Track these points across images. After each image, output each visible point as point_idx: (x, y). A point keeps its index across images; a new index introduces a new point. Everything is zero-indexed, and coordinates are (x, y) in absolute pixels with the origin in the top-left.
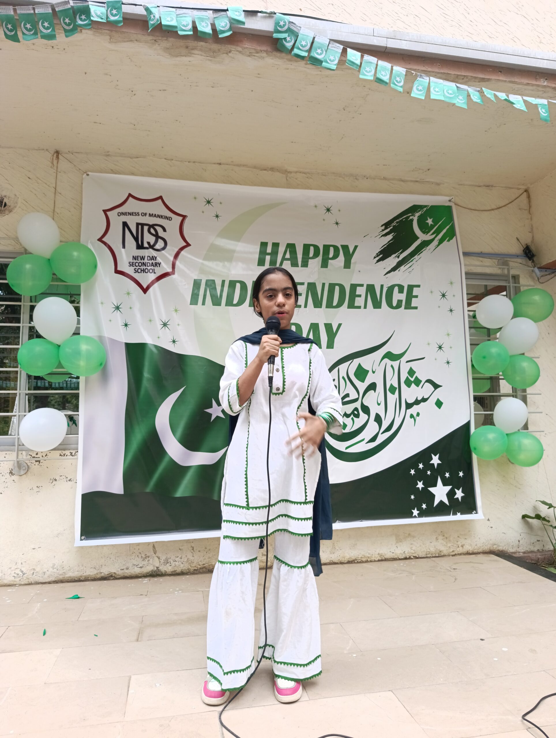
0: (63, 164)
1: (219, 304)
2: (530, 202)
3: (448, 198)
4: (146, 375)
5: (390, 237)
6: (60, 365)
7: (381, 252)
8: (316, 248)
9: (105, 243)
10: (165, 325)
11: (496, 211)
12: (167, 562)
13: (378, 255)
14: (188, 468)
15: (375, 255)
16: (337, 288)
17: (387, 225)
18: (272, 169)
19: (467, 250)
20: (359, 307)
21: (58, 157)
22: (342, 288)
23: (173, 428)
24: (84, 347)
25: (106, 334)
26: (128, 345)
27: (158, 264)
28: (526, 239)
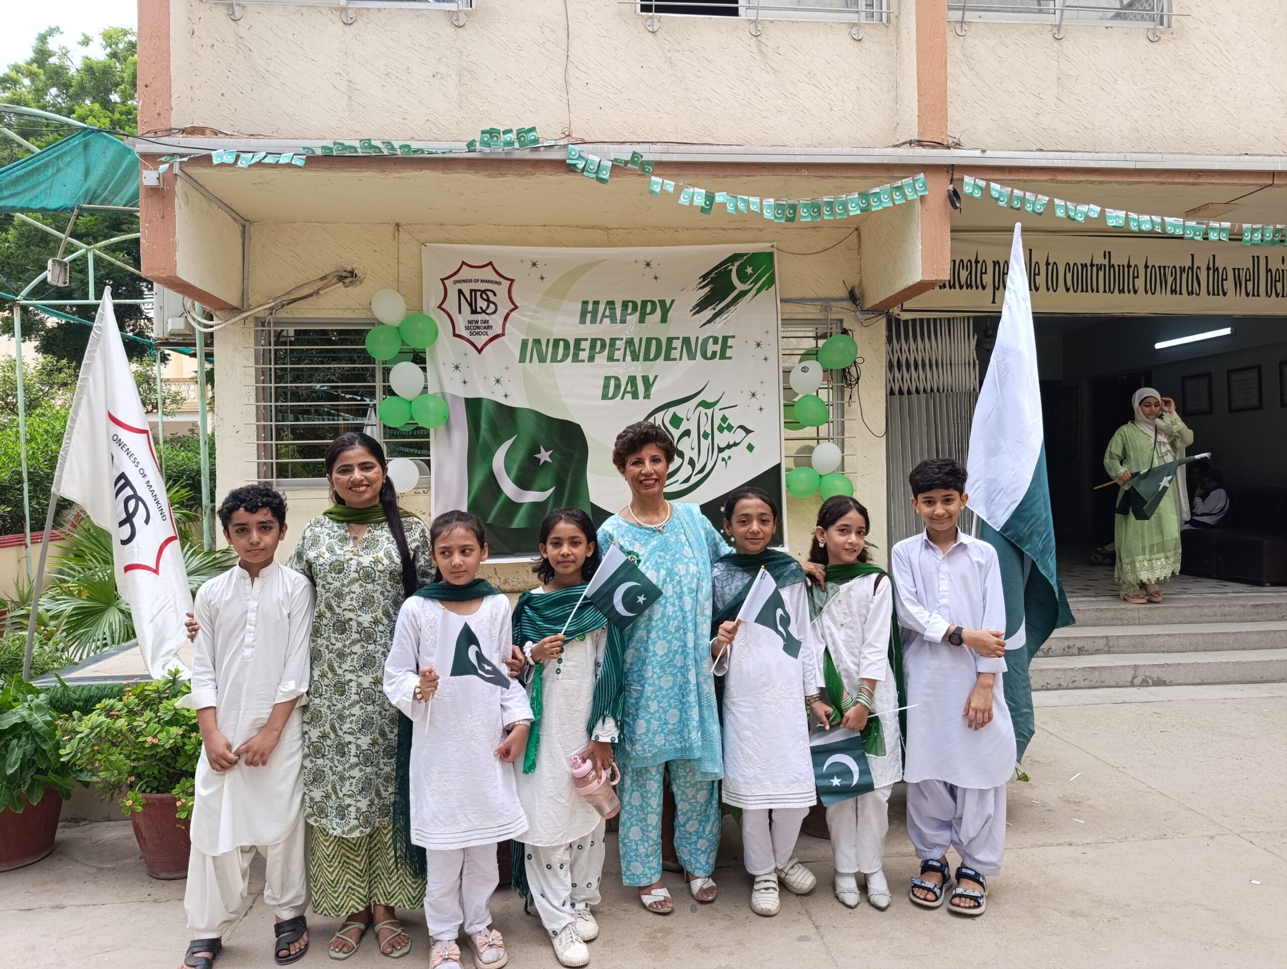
0: (403, 236)
1: (545, 362)
2: (860, 241)
3: (770, 244)
4: (484, 425)
5: (707, 289)
6: (412, 418)
7: (697, 305)
8: (635, 304)
9: (444, 310)
10: (498, 381)
11: (822, 254)
12: (506, 582)
13: (694, 308)
14: (521, 505)
15: (691, 308)
16: (654, 342)
17: (704, 277)
18: (593, 227)
19: (786, 296)
20: (675, 359)
21: (398, 229)
22: (659, 341)
23: (508, 471)
24: (431, 404)
25: (448, 390)
26: (466, 400)
27: (490, 327)
28: (853, 281)
